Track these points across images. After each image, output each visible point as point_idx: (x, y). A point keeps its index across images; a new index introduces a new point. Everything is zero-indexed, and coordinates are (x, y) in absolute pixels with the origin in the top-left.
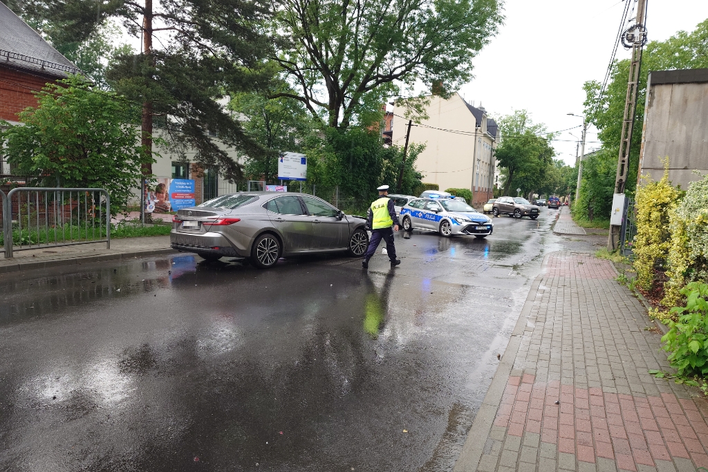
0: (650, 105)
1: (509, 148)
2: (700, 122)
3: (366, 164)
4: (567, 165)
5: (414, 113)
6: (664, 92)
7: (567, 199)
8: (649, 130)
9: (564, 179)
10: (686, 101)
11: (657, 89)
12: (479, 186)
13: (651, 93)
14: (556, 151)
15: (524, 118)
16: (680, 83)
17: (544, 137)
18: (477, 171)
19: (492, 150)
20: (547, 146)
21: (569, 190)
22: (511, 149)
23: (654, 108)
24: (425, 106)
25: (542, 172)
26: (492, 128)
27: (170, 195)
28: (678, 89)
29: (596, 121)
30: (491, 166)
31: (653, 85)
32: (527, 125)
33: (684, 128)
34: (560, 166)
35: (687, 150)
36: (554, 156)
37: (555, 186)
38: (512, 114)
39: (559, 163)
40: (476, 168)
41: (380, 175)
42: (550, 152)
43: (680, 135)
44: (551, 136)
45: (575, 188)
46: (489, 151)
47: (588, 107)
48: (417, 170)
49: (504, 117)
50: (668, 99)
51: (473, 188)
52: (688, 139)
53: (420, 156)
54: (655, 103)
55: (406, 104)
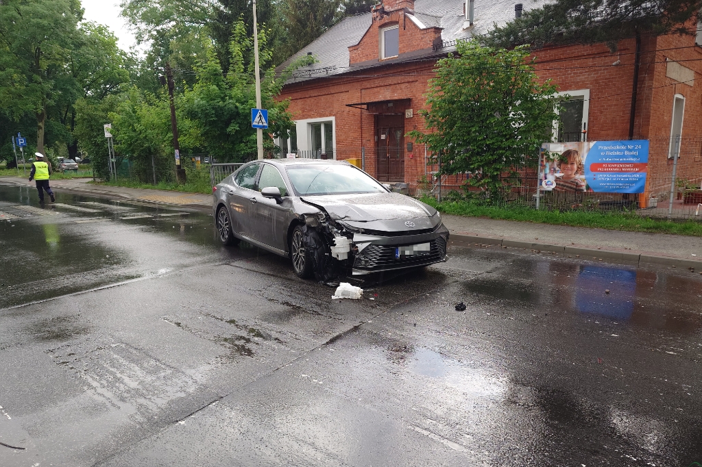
27: (588, 167)
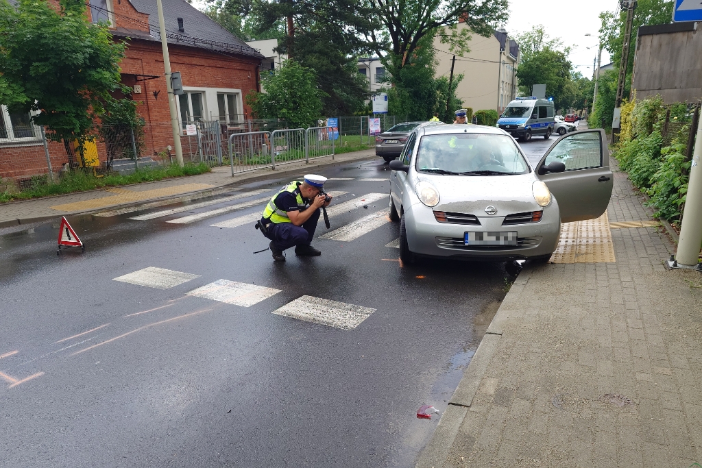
0: (638, 49)
1: (530, 67)
2: (669, 58)
3: (427, 97)
4: (584, 77)
5: (457, 48)
6: (647, 40)
7: (584, 112)
8: (637, 65)
9: (581, 93)
10: (660, 45)
11: (643, 38)
12: (503, 106)
13: (639, 41)
14: (573, 65)
15: (541, 32)
16: (657, 34)
17: (562, 50)
18: (501, 92)
19: (514, 70)
20: (564, 60)
21: (586, 103)
22: (532, 68)
23: (640, 51)
24: (467, 42)
25: (561, 87)
26: (514, 49)
28: (656, 38)
29: (608, 47)
30: (513, 86)
31: (640, 36)
32: (545, 40)
33: (659, 62)
34: (577, 79)
35: (661, 77)
36: (572, 69)
37: (572, 100)
38: (530, 30)
39: (576, 75)
40: (501, 89)
41: (435, 103)
42: (568, 66)
43: (656, 68)
44: (568, 50)
45: (591, 101)
46: (511, 72)
47: (602, 34)
48: (458, 97)
49: (522, 34)
50: (649, 44)
51: (499, 108)
52: (661, 70)
53: (460, 85)
54: (641, 48)
55: (450, 41)
